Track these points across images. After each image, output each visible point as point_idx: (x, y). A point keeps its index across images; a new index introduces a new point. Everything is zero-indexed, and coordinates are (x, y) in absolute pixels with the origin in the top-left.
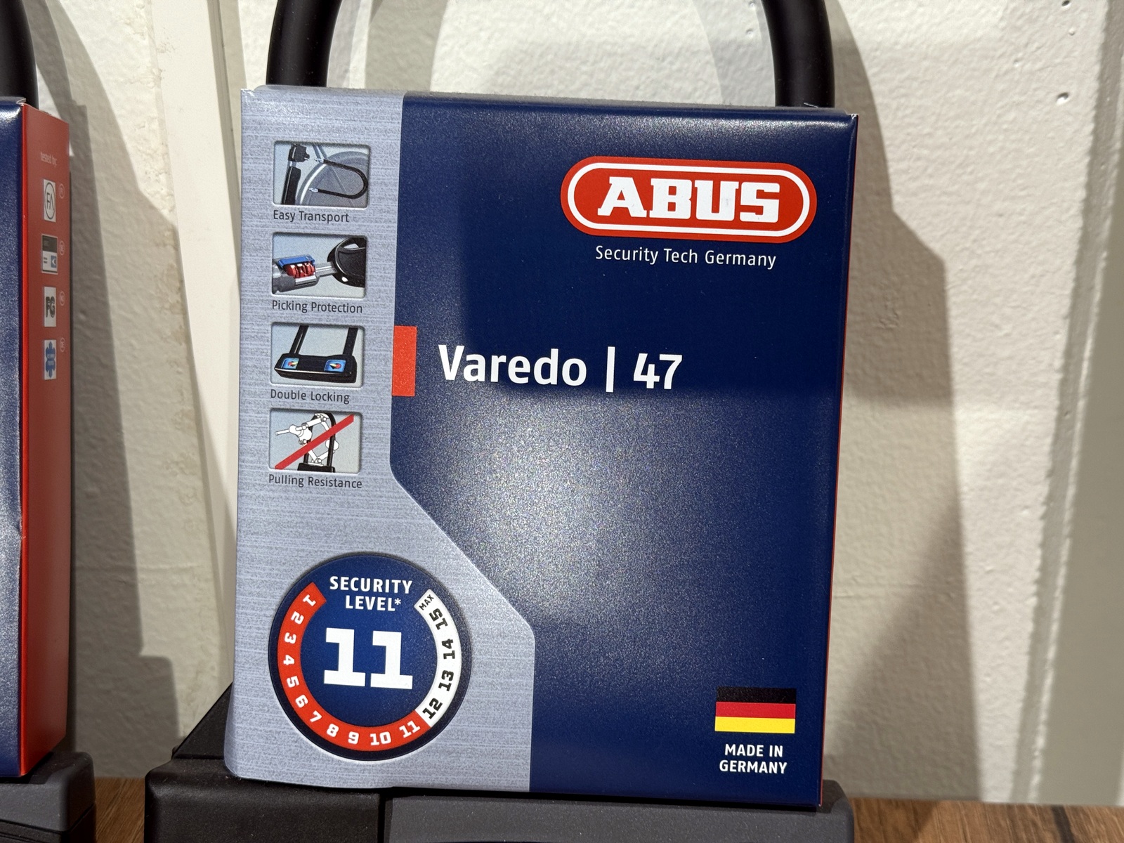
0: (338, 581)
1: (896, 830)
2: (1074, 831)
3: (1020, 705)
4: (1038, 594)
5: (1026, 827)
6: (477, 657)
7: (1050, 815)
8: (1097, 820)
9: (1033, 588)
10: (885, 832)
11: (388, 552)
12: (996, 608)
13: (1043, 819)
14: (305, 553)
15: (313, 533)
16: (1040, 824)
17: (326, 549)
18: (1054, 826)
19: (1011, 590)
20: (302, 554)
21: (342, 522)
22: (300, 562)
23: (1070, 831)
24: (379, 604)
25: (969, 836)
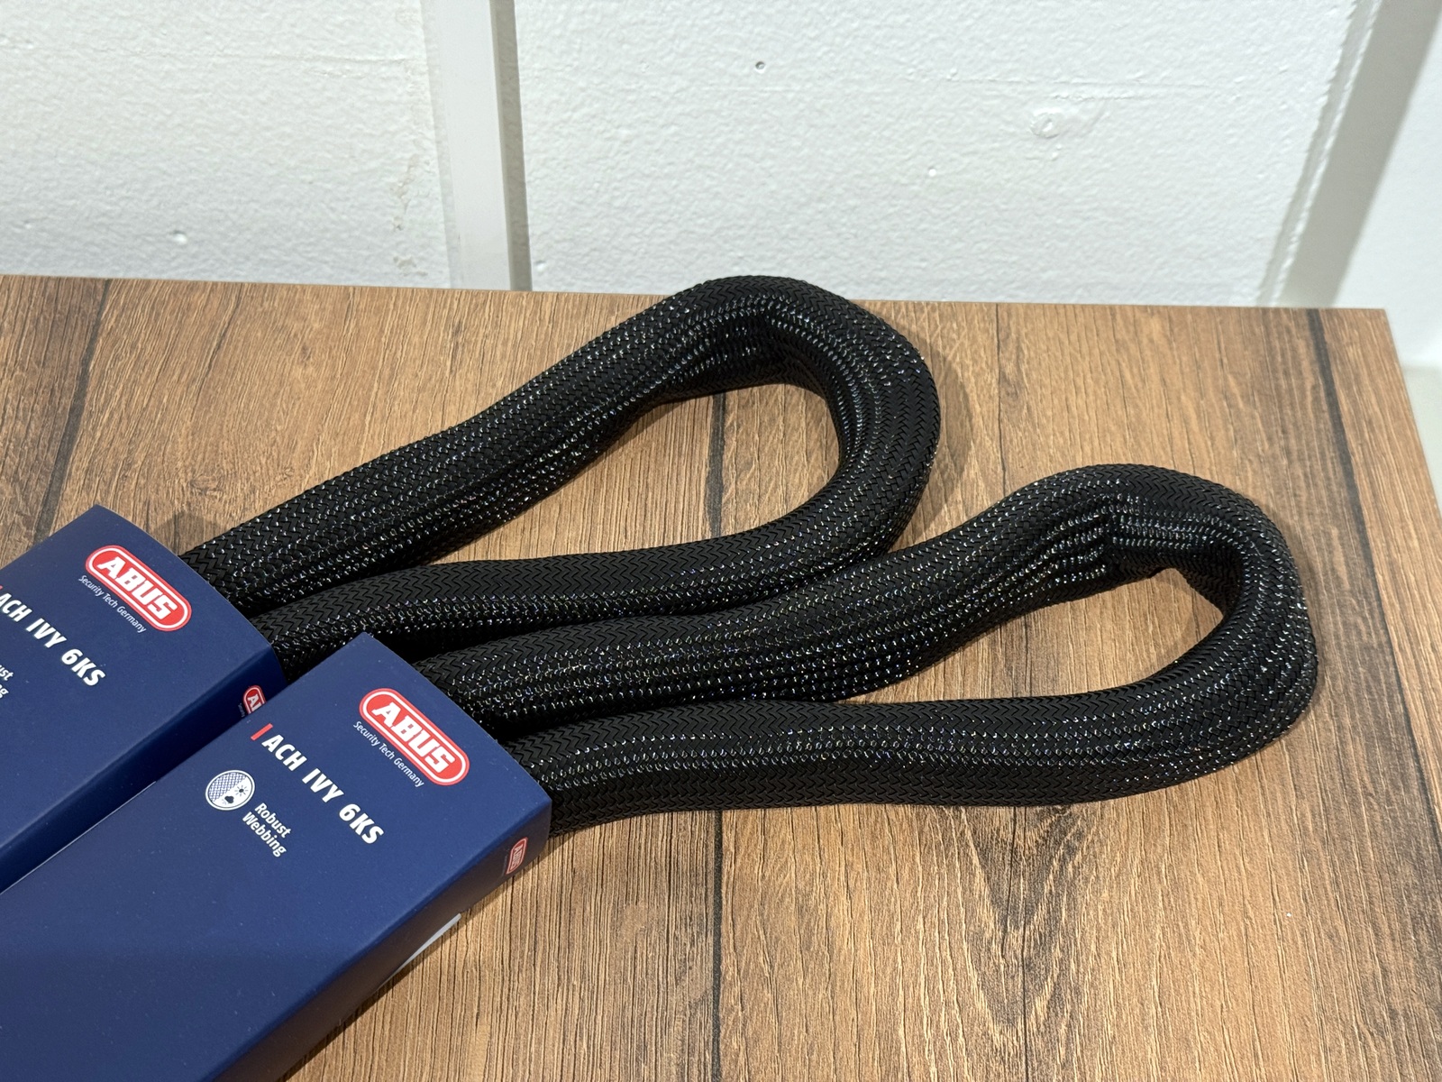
1: (1151, 341)
2: (1327, 337)
3: (1289, 200)
4: (1330, 92)
5: (1280, 334)
7: (1304, 320)
8: (1351, 325)
9: (1326, 88)
10: (1140, 343)
12: (1284, 107)
13: (1297, 325)
16: (1294, 331)
18: (1307, 333)
19: (1302, 90)
23: (1323, 338)
25: (1223, 346)
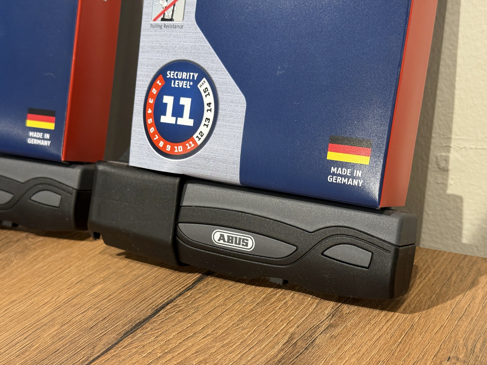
0: (170, 73)
6: (220, 112)
11: (190, 59)
14: (160, 61)
15: (163, 51)
17: (167, 58)
20: (159, 61)
21: (174, 45)
22: (158, 65)
24: (184, 84)
